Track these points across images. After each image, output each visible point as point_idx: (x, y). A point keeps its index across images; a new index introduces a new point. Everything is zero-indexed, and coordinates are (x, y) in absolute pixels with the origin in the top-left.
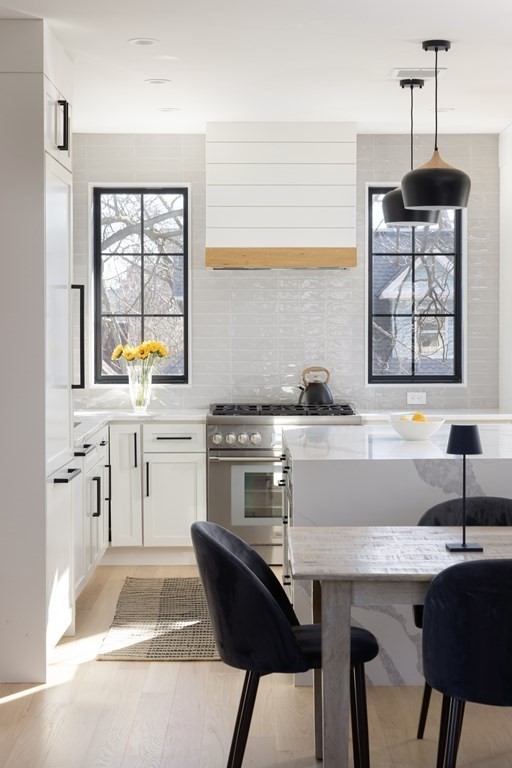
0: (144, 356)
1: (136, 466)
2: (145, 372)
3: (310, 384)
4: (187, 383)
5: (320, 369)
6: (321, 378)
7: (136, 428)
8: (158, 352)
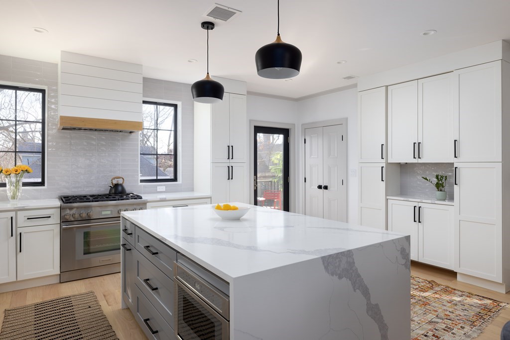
0: (17, 173)
1: (12, 236)
2: (18, 181)
3: (115, 184)
4: (44, 185)
5: (120, 178)
6: (120, 181)
7: (13, 214)
8: (26, 170)
